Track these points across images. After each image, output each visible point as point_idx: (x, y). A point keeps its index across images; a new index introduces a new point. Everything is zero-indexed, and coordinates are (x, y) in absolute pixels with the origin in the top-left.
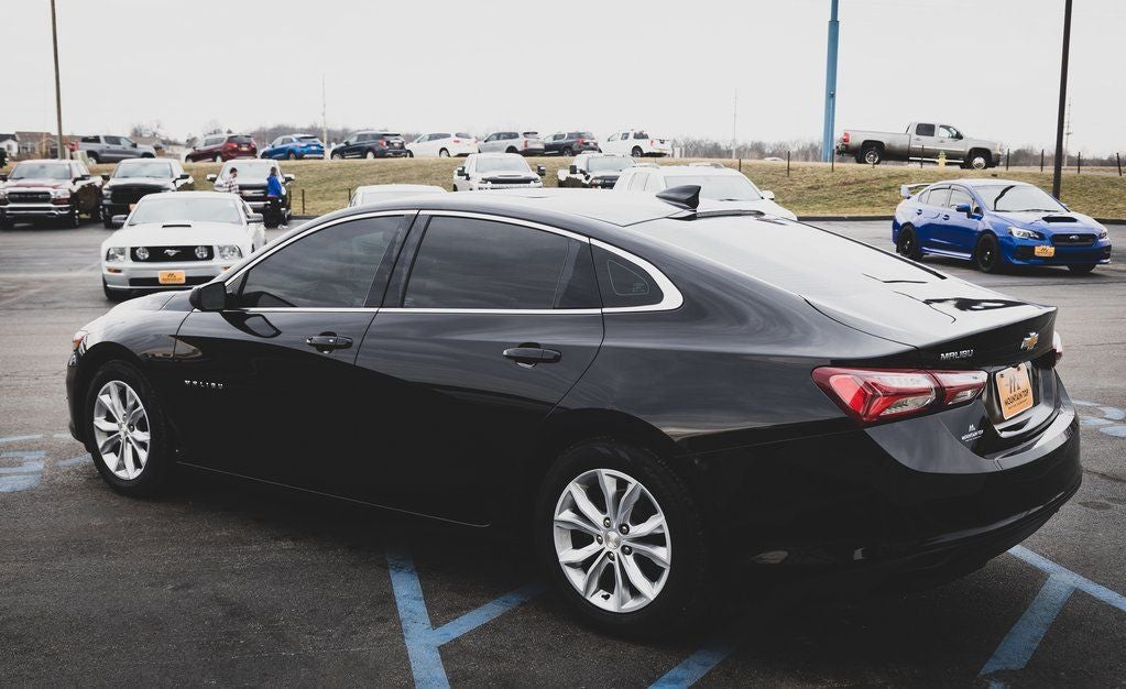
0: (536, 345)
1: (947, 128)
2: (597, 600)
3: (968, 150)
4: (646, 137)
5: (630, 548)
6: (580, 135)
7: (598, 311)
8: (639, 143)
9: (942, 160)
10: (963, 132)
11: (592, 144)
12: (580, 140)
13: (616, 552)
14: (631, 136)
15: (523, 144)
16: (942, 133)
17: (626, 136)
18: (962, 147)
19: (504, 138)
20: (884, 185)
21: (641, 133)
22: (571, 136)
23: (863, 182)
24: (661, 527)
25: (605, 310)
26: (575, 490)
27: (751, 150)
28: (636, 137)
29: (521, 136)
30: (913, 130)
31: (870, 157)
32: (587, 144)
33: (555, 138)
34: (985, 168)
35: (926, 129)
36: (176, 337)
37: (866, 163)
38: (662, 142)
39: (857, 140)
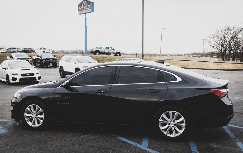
0: (154, 89)
1: (111, 48)
2: (169, 135)
3: (116, 52)
4: (45, 49)
5: (176, 124)
6: (30, 49)
7: (165, 82)
8: (44, 50)
9: (112, 54)
10: (114, 49)
11: (33, 51)
12: (31, 50)
13: (173, 125)
14: (42, 49)
15: (17, 50)
16: (110, 49)
17: (41, 49)
18: (115, 52)
19: (12, 49)
20: (102, 59)
21: (44, 48)
22: (28, 49)
23: (98, 59)
24: (183, 120)
25: (166, 82)
26: (164, 115)
27: (62, 52)
28: (43, 49)
29: (16, 48)
30: (105, 48)
31: (97, 54)
32: (32, 50)
33: (24, 49)
34: (119, 56)
35: (108, 48)
36: (54, 93)
37: (96, 55)
38: (49, 50)
39: (94, 50)
